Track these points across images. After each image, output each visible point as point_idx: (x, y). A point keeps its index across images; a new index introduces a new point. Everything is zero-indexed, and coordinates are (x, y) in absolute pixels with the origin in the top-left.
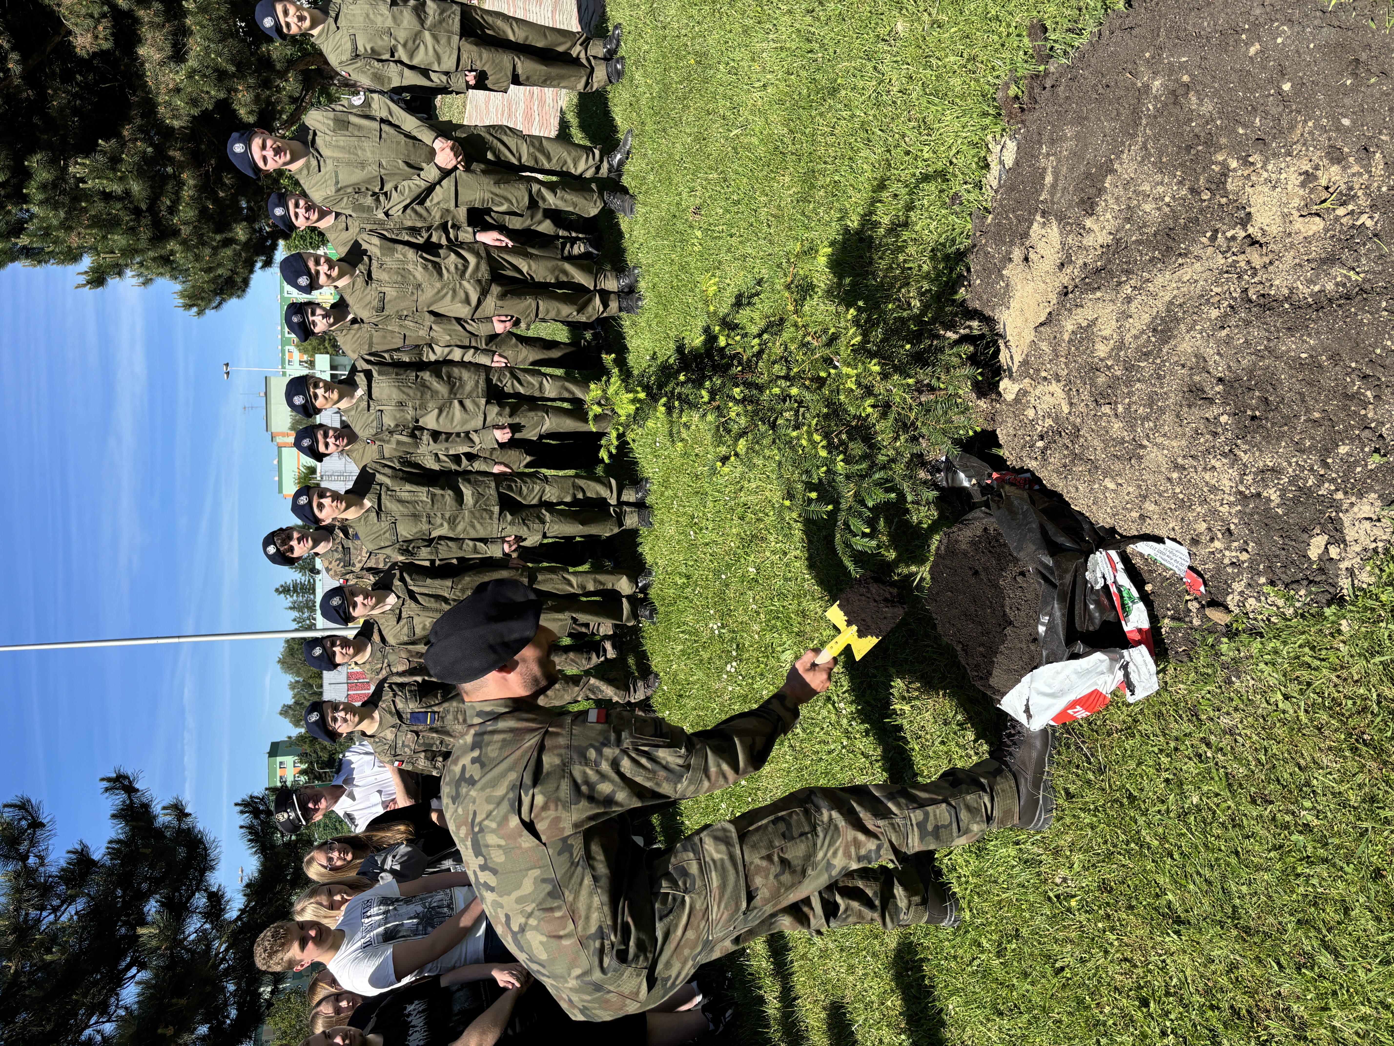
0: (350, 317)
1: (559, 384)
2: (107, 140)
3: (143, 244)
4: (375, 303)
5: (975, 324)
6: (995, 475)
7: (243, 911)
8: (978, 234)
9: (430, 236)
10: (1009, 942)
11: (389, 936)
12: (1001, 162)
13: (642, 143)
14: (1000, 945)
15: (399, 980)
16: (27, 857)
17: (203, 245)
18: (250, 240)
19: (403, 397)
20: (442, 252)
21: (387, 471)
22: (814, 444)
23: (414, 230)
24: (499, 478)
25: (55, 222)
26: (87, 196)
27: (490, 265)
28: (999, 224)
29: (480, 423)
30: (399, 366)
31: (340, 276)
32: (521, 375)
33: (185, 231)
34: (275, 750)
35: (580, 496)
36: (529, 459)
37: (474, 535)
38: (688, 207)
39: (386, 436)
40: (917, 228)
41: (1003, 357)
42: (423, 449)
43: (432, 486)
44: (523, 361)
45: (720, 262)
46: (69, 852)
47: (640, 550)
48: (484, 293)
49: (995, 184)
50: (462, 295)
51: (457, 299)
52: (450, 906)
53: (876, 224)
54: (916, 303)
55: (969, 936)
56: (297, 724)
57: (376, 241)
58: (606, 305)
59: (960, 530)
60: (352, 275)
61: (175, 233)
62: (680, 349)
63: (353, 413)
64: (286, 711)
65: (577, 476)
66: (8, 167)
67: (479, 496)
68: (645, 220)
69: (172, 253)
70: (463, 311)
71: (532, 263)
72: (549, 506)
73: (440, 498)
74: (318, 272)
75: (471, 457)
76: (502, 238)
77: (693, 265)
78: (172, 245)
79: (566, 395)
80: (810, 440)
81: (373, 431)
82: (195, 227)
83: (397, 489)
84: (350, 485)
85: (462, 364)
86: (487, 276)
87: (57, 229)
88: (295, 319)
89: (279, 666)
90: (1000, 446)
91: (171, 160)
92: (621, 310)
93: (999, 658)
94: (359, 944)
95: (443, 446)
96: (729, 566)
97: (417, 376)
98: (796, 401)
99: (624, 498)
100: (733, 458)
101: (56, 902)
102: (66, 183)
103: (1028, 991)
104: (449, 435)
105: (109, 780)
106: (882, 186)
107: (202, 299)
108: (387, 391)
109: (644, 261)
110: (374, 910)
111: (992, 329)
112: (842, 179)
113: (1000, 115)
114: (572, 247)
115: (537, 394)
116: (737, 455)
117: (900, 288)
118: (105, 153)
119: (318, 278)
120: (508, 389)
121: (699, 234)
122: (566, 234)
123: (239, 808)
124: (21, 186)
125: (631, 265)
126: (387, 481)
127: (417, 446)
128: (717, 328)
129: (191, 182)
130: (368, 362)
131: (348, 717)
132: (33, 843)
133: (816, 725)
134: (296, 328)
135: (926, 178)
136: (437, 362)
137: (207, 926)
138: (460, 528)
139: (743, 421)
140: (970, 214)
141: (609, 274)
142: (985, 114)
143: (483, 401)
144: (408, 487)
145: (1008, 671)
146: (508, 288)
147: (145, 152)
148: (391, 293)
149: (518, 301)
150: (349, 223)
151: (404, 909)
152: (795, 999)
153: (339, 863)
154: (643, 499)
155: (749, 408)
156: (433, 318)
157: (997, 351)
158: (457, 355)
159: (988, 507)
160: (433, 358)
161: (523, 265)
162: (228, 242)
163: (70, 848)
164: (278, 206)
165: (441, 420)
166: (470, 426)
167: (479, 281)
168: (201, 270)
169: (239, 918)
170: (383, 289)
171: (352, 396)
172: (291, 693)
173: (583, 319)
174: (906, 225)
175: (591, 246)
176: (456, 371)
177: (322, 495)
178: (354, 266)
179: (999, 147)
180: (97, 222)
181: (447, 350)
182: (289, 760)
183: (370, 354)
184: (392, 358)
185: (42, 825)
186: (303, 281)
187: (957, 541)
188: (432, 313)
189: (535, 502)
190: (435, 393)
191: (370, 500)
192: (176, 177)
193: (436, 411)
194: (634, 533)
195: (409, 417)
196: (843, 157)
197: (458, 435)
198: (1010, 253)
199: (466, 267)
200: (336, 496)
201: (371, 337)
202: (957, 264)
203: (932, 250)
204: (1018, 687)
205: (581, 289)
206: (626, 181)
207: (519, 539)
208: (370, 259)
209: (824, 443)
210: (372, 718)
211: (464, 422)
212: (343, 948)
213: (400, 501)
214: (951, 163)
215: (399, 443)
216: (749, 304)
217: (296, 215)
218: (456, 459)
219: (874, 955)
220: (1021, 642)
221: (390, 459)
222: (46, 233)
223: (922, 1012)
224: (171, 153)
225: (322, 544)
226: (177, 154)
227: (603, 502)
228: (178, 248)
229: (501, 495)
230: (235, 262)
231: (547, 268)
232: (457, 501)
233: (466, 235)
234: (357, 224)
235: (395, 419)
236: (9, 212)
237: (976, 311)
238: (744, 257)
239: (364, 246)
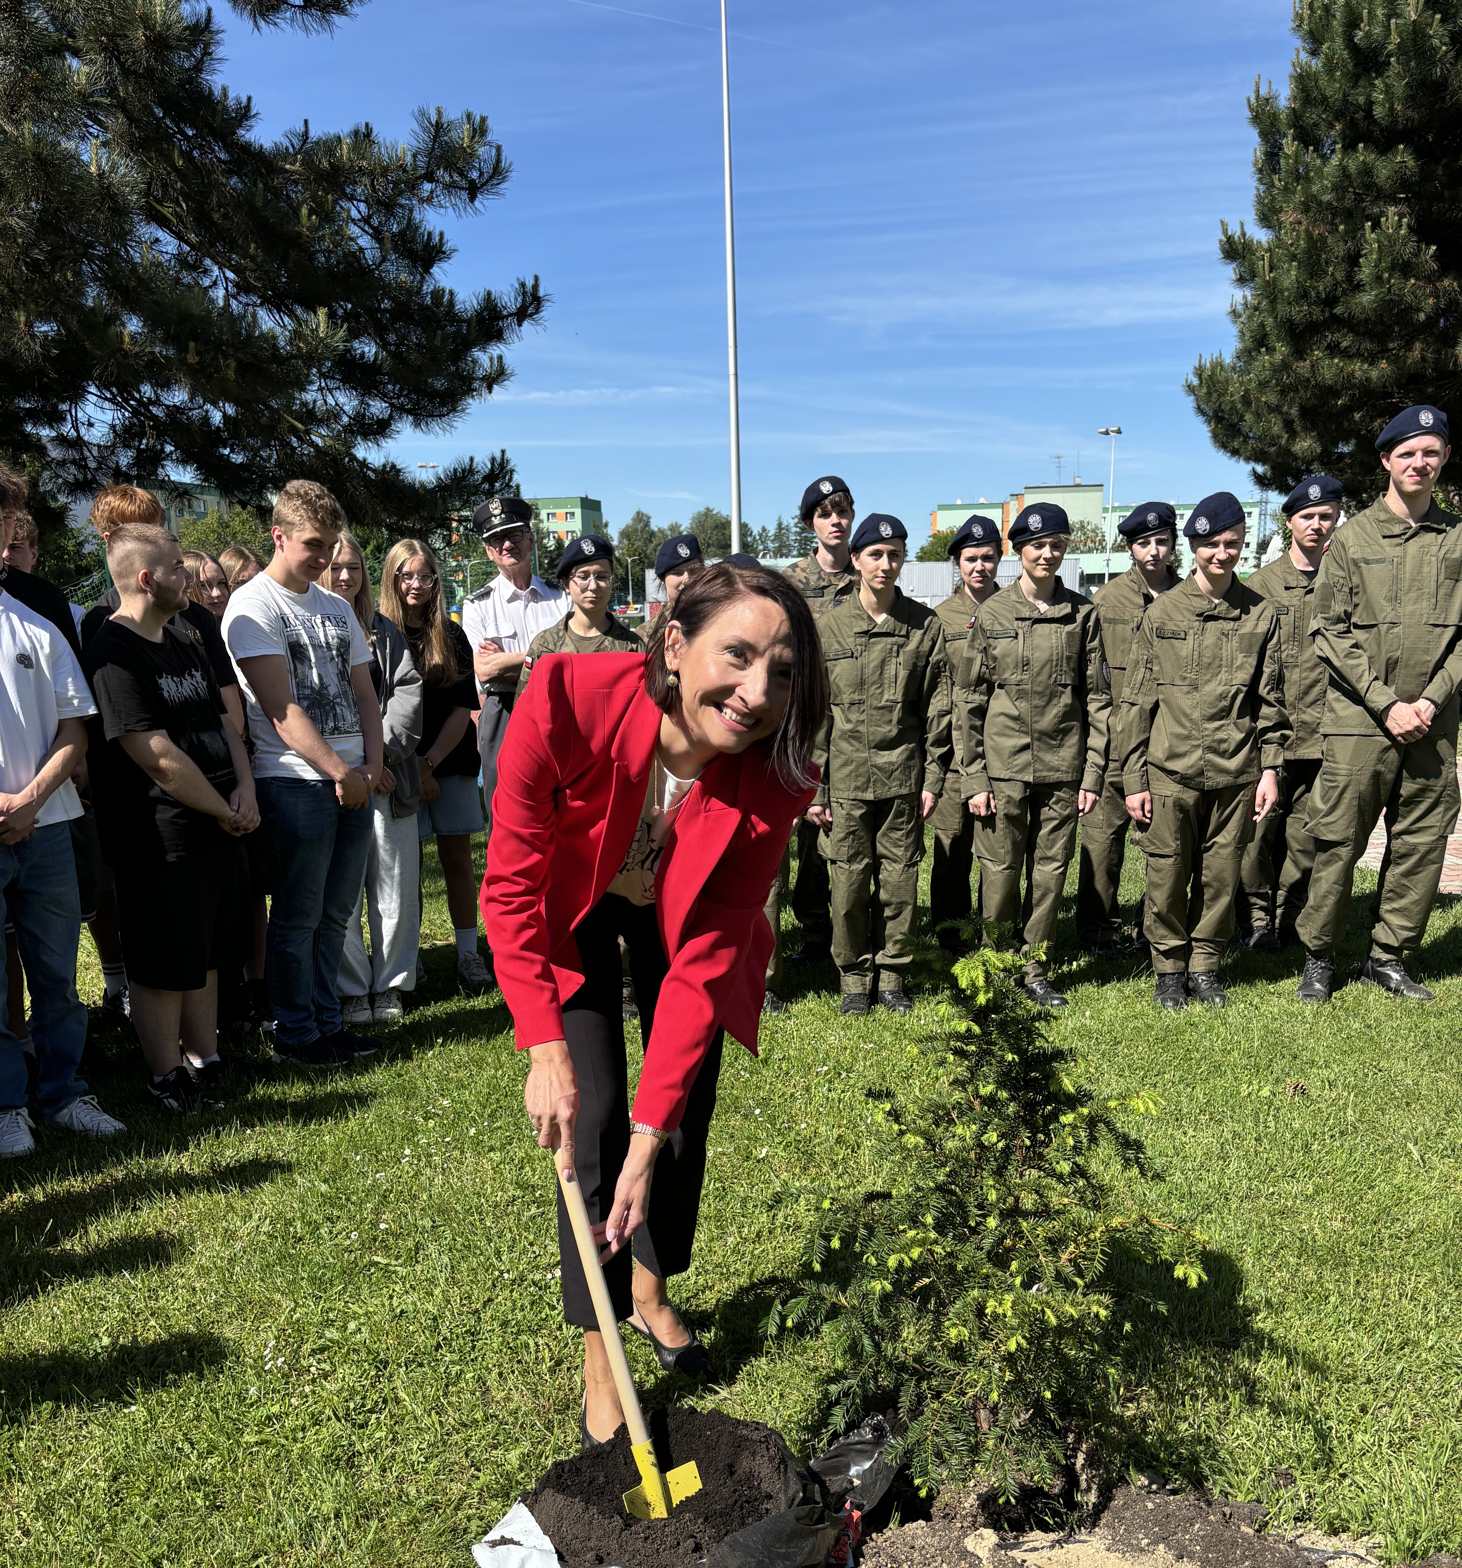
0: (1154, 594)
1: (1052, 885)
2: (1436, 257)
3: (1282, 309)
4: (1170, 626)
5: (1092, 1498)
6: (856, 1514)
7: (364, 464)
8: (1227, 1510)
9: (1270, 704)
10: (206, 1496)
11: (296, 650)
12: (1337, 1555)
13: (1409, 1013)
14: (205, 1482)
15: (240, 663)
16: (431, 180)
17: (1282, 392)
18: (1296, 458)
19: (1036, 667)
20: (1247, 720)
21: (927, 644)
22: (906, 1249)
23: (1279, 681)
24: (915, 799)
25: (1315, 188)
26: (1354, 232)
27: (1226, 788)
28: (1234, 1544)
29: (996, 774)
30: (1081, 660)
31: (1210, 577)
32: (1066, 830)
33: (1303, 367)
34: (590, 506)
35: (888, 912)
36: (946, 842)
37: (834, 764)
38: (1307, 1077)
39: (980, 643)
40: (1245, 1418)
41: (1037, 1537)
42: (959, 694)
43: (903, 707)
44: (1087, 835)
45: (1220, 1122)
46: (441, 234)
47: (811, 995)
48: (1184, 780)
49: (1304, 1542)
50: (1182, 749)
51: (1175, 742)
52: (336, 729)
53: (1255, 1356)
54: (1131, 1411)
55: (222, 1439)
56: (625, 534)
57: (1263, 627)
58: (1168, 954)
59: (771, 1459)
60: (1212, 593)
61: (1299, 353)
62: (1059, 1055)
63: (1014, 597)
64: (642, 519)
65: (916, 909)
66: (1395, 122)
67: (888, 772)
68: (1292, 1015)
69: (1271, 350)
70: (1157, 750)
71: (1230, 849)
72: (874, 869)
73: (887, 718)
74: (1215, 545)
75: (946, 760)
76: (1267, 807)
77: (1219, 1082)
78: (1282, 349)
79: (1036, 895)
80: (914, 1242)
81: (987, 625)
82: (1308, 380)
83: (901, 659)
84: (906, 593)
85: (1083, 749)
86: (1209, 784)
87: (1306, 192)
88: (1151, 517)
89: (702, 509)
90: (902, 1523)
91: (1409, 346)
92: (1162, 975)
93: (578, 1505)
94: (287, 611)
95: (964, 722)
96: (772, 1120)
97: (1065, 686)
98: (978, 1224)
99: (884, 975)
100: (896, 1127)
101: (375, 222)
102: (1373, 203)
103: (138, 1519)
104: (980, 730)
105: (536, 287)
106: (1314, 1367)
107: (1209, 394)
108: (1045, 644)
109: (1232, 1011)
110: (332, 631)
111: (1081, 1523)
112: (1330, 1307)
113: (1414, 1555)
114: (1261, 908)
115: (1038, 853)
116: (902, 1133)
117: (1157, 1389)
118: (1416, 255)
119: (1206, 545)
120: (1045, 812)
121: (1265, 1092)
122: (1280, 900)
123: (498, 455)
124: (1367, 138)
125: (1228, 993)
126: (912, 645)
127: (966, 686)
128: (1085, 1111)
129: (1374, 374)
130: (1087, 617)
131: (589, 594)
132: (450, 187)
133: (537, 1235)
134: (1139, 519)
135: (1322, 1436)
136: (1086, 713)
137: (346, 419)
138: (844, 746)
139: (951, 1145)
140: (1259, 1501)
141: (1214, 959)
142: (1414, 1534)
143: (1030, 778)
144: (903, 674)
145: (560, 1518)
146: (1192, 814)
147: (1419, 310)
148: (1185, 648)
149: (1173, 828)
150: (1295, 592)
151: (332, 671)
152: (177, 1193)
153: (404, 586)
154: (883, 1001)
155: (972, 1155)
156: (1148, 707)
157: (1045, 1528)
158: (1096, 741)
159: (804, 1502)
160: (1092, 708)
161: (1226, 837)
162: (1288, 425)
163: (446, 237)
164: (1323, 490)
165: (1002, 719)
166: (992, 759)
167: (1201, 773)
168: (1247, 391)
169: (353, 458)
170: (1190, 638)
171: (1037, 596)
172: (665, 526)
173: (1148, 921)
174: (1252, 1400)
175: (1262, 936)
176: (1073, 740)
177: (892, 555)
178: (1225, 597)
179: (1362, 1552)
180: (1316, 246)
181: (1103, 727)
182: (576, 525)
183: (1097, 620)
184: (1091, 651)
185: (472, 198)
186: (1203, 525)
187: (754, 1454)
188: (1156, 707)
189: (880, 849)
190: (1042, 710)
191: (886, 622)
192: (1383, 352)
193: (1015, 713)
194: (835, 988)
195: (1006, 675)
196: (1365, 1310)
197: (980, 743)
198: (1191, 1558)
199: (1222, 754)
200: (891, 575)
201: (1124, 622)
202: (1184, 1476)
203: (1208, 1438)
204: (538, 1530)
205: (1193, 919)
206: (1353, 989)
207: (828, 827)
208: (1234, 619)
209: (908, 1263)
210: (590, 627)
211: (997, 751)
212: (284, 591)
213: (883, 664)
214: (1344, 1476)
215: (970, 661)
216: (1127, 1160)
217: (1309, 517)
218: (945, 739)
219: (218, 1306)
220: (599, 1539)
221: (943, 649)
222: (1300, 177)
223: (135, 1367)
224: (1418, 345)
225: (830, 557)
226: (1416, 353)
227: (878, 944)
228: (1278, 357)
229: (889, 802)
230: (1259, 439)
231: (1222, 871)
232: (882, 741)
233: (1271, 755)
234: (1295, 602)
235: (1004, 656)
236: (1331, 126)
237: (1110, 1499)
238: (1224, 1157)
239: (1255, 611)
